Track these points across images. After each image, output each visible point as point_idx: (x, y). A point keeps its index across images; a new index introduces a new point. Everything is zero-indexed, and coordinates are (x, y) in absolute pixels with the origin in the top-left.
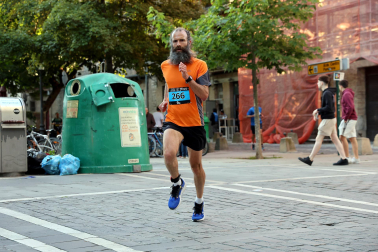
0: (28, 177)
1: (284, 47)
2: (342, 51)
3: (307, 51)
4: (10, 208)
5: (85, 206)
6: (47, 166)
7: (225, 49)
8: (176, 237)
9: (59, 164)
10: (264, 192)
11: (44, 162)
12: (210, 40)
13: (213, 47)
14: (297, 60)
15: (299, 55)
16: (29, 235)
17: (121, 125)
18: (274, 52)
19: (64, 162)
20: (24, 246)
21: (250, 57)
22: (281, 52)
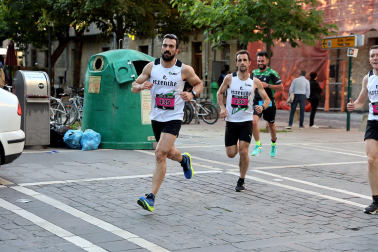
0: (50, 151)
1: (301, 22)
2: (354, 20)
3: (323, 27)
4: (46, 194)
5: (117, 195)
6: (69, 141)
7: (242, 23)
8: (212, 240)
9: (80, 138)
10: (285, 182)
11: (66, 136)
12: (227, 12)
13: (230, 19)
14: (313, 36)
15: (315, 31)
16: (75, 232)
17: (142, 103)
18: (291, 28)
19: (86, 137)
20: (73, 245)
21: (266, 31)
22: (298, 27)
